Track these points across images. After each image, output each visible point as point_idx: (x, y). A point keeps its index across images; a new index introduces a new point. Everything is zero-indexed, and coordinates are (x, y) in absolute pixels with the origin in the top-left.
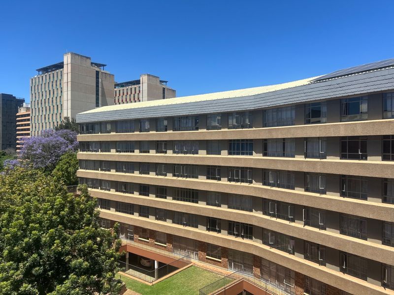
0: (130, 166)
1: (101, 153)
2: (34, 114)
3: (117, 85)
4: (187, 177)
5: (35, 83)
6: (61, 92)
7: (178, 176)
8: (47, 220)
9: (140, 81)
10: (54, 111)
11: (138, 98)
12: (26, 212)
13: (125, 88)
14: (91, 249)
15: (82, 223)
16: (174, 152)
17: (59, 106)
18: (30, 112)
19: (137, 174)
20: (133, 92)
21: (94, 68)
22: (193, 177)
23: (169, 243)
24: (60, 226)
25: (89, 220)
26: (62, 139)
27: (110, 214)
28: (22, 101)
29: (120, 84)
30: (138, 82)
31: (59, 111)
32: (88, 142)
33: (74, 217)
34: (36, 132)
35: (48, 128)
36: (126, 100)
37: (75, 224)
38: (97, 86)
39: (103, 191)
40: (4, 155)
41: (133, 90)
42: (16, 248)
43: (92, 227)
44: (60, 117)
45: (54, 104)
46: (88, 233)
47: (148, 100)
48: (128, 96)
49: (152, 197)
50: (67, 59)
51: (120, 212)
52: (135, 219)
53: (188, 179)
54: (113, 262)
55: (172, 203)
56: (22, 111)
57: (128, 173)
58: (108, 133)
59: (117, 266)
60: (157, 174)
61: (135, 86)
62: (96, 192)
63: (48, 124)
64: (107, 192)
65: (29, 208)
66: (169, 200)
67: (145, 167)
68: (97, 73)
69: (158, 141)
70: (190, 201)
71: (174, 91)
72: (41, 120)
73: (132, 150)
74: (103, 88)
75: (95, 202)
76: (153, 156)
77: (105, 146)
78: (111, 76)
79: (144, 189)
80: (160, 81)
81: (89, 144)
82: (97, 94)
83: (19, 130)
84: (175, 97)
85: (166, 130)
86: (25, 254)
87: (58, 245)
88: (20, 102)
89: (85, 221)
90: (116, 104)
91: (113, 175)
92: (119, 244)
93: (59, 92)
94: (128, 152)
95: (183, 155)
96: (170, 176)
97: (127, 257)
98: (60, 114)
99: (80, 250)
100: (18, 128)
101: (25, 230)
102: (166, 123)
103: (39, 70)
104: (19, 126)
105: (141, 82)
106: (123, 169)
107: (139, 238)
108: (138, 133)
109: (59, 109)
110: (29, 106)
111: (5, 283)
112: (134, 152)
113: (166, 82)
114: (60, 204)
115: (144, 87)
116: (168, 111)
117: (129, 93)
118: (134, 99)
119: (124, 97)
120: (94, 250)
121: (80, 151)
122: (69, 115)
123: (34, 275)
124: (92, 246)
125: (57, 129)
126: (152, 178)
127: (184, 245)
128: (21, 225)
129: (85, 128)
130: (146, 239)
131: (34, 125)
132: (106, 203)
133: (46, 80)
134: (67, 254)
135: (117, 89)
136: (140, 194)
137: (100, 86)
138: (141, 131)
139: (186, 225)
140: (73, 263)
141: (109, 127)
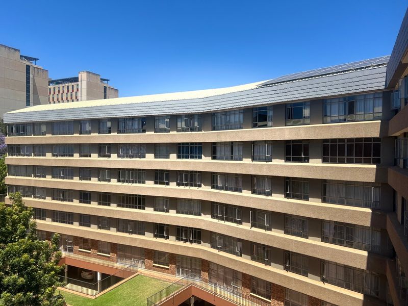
0: (69, 172)
1: (35, 157)
3: (51, 82)
4: (133, 182)
7: (123, 182)
9: (78, 78)
11: (76, 97)
13: (61, 86)
14: (27, 264)
15: (14, 236)
16: (119, 156)
19: (76, 180)
20: (70, 90)
21: (24, 62)
22: (140, 182)
23: (112, 253)
25: (24, 232)
27: (46, 224)
29: (55, 81)
30: (76, 80)
32: (19, 145)
33: (6, 229)
36: (62, 99)
37: (6, 237)
38: (28, 82)
39: (37, 200)
41: (70, 88)
43: (28, 240)
46: (24, 246)
47: (88, 99)
48: (65, 94)
49: (94, 205)
51: (57, 222)
52: (75, 229)
53: (134, 185)
55: (116, 211)
57: (66, 179)
58: (43, 135)
59: (57, 280)
60: (99, 180)
61: (73, 84)
62: (30, 201)
64: (41, 200)
66: (113, 207)
67: (85, 173)
68: (28, 67)
69: (100, 144)
70: (136, 208)
71: (116, 90)
73: (71, 154)
74: (34, 85)
75: (31, 211)
76: (95, 160)
77: (40, 149)
78: (45, 71)
79: (85, 197)
80: (101, 79)
81: (19, 148)
82: (28, 91)
84: (117, 97)
85: (110, 132)
89: (18, 232)
90: (50, 103)
91: (49, 181)
92: (59, 256)
94: (67, 156)
95: (128, 159)
96: (114, 182)
97: (66, 270)
99: (13, 266)
102: (109, 124)
105: (80, 80)
106: (60, 174)
107: (80, 249)
108: (78, 135)
112: (73, 156)
113: (108, 80)
115: (83, 84)
116: (112, 112)
118: (72, 98)
119: (60, 95)
120: (30, 265)
121: (9, 155)
124: (28, 260)
126: (94, 184)
127: (129, 254)
129: (14, 129)
130: (87, 250)
132: (41, 213)
135: (52, 86)
136: (81, 202)
137: (31, 82)
138: (81, 133)
139: (132, 233)
140: (6, 279)
141: (44, 128)
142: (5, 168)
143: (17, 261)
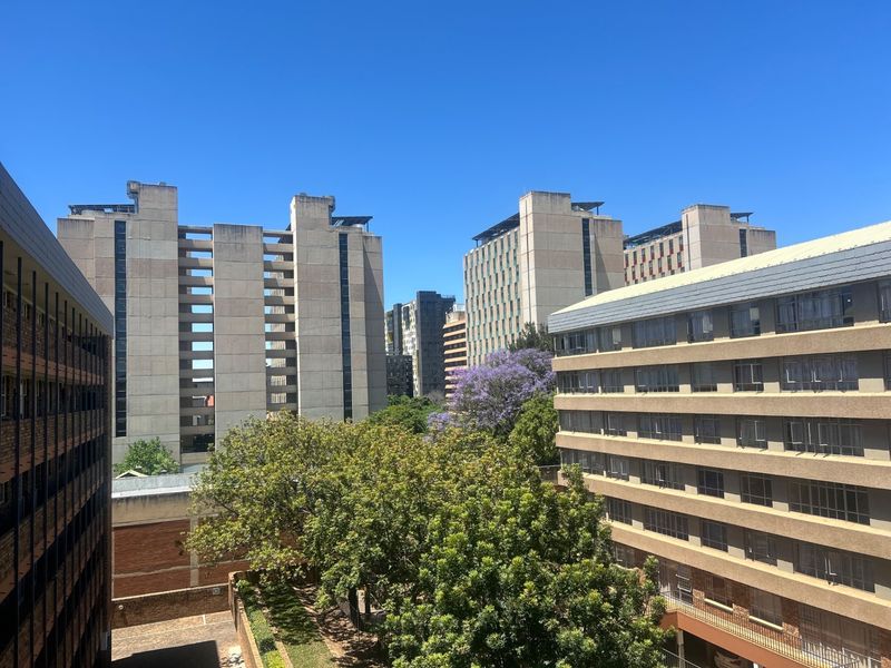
0: (672, 425)
1: (604, 395)
2: (472, 324)
3: (628, 242)
4: (827, 452)
5: (472, 263)
6: (518, 273)
7: (801, 449)
9: (680, 223)
10: (505, 313)
11: (680, 265)
13: (647, 246)
14: (598, 612)
15: (574, 550)
16: (785, 387)
17: (515, 303)
18: (465, 321)
19: (688, 442)
20: (667, 253)
21: (578, 214)
22: (847, 452)
23: (788, 623)
25: (589, 545)
26: (522, 370)
27: (631, 533)
28: (451, 301)
29: (635, 238)
30: (676, 227)
31: (515, 313)
32: (576, 371)
33: (559, 534)
34: (477, 357)
35: (496, 348)
36: (651, 272)
38: (587, 251)
39: (612, 480)
40: (426, 403)
41: (666, 246)
42: (455, 588)
44: (518, 324)
45: (506, 300)
46: (590, 574)
48: (656, 262)
49: (732, 501)
50: (526, 206)
51: (654, 530)
52: (691, 550)
53: (832, 458)
54: (648, 650)
55: (789, 519)
56: (452, 320)
57: (668, 439)
58: (616, 349)
59: (659, 659)
60: (740, 444)
61: (671, 237)
62: (599, 483)
63: (496, 340)
64: (621, 482)
66: (780, 510)
67: (708, 427)
68: (586, 222)
69: (737, 361)
70: (841, 517)
72: (485, 333)
73: (673, 385)
74: (598, 254)
75: (601, 504)
76: (727, 398)
77: (612, 379)
78: (615, 223)
79: (711, 480)
81: (577, 378)
82: (587, 268)
83: (449, 356)
85: (757, 333)
86: (472, 603)
87: (530, 592)
88: (448, 304)
90: (628, 284)
91: (632, 443)
92: (660, 607)
93: (514, 274)
94: (665, 390)
95: (811, 394)
96: (776, 450)
97: (681, 641)
98: (517, 317)
99: (574, 610)
100: (446, 352)
102: (754, 315)
103: (476, 239)
104: (448, 347)
105: (684, 226)
106: (653, 430)
107: (707, 600)
108: (686, 344)
109: (515, 308)
110: (464, 309)
111: (439, 655)
112: (677, 390)
114: (531, 504)
115: (693, 235)
116: (759, 286)
117: (657, 255)
118: (670, 268)
119: (646, 265)
120: (604, 615)
121: (560, 392)
122: (534, 319)
123: (488, 649)
124: (600, 605)
125: (512, 349)
126: (727, 453)
127: (834, 635)
128: (463, 544)
129: (566, 342)
130: (724, 604)
131: (472, 344)
132: (622, 509)
133: (489, 254)
135: (629, 251)
136: (701, 491)
137: (592, 249)
138: (691, 340)
139: (837, 581)
141: (617, 337)
142: (555, 417)
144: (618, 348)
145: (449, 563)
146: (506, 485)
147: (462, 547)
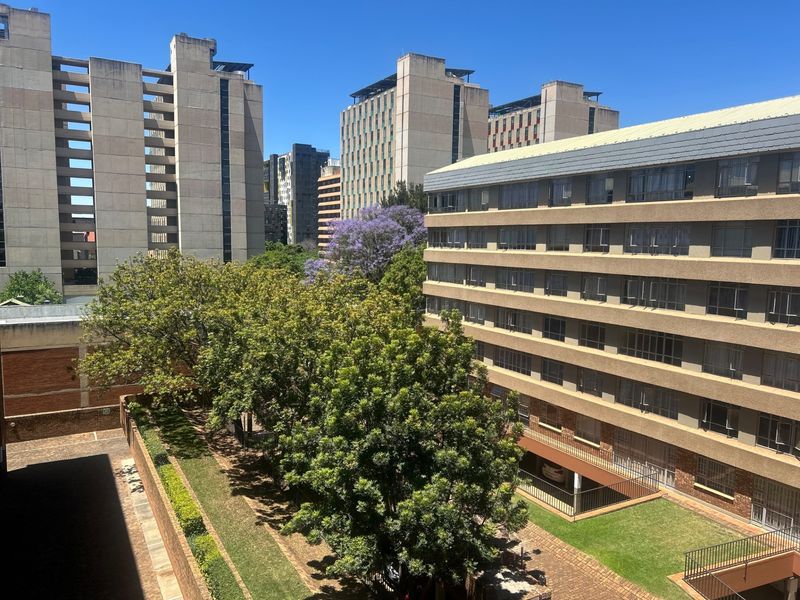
0: (525, 279)
1: (469, 250)
2: (347, 178)
3: (493, 111)
4: (655, 306)
5: (349, 119)
6: (392, 133)
7: (634, 303)
8: (396, 370)
9: (539, 97)
10: (378, 170)
11: (535, 136)
12: (362, 352)
13: (508, 117)
14: (473, 436)
15: (447, 383)
16: (627, 250)
17: (388, 161)
18: (340, 176)
19: (539, 294)
20: (525, 124)
21: (450, 80)
22: (671, 307)
23: (604, 442)
24: (417, 384)
25: (463, 378)
26: (393, 224)
28: (326, 156)
29: (499, 108)
30: (535, 101)
31: (388, 171)
32: (445, 228)
34: (350, 210)
35: (368, 203)
36: (510, 142)
37: (439, 384)
38: (456, 116)
39: (470, 324)
40: (299, 251)
41: (525, 118)
42: (347, 414)
43: (474, 394)
44: (389, 182)
45: (380, 158)
46: (468, 403)
47: (556, 139)
48: (514, 132)
49: (571, 344)
50: (403, 67)
51: (502, 366)
52: (533, 384)
53: (658, 311)
55: (615, 360)
56: (326, 174)
57: (521, 290)
58: (483, 210)
60: (583, 297)
61: (530, 110)
63: (368, 196)
64: (477, 326)
65: (367, 346)
66: (610, 353)
67: (557, 281)
68: (457, 88)
69: (589, 225)
70: (659, 360)
71: (615, 113)
72: (358, 189)
73: (530, 244)
74: (466, 120)
76: (576, 257)
77: (477, 236)
78: (483, 92)
79: (555, 327)
80: (585, 94)
81: (446, 233)
82: (455, 133)
83: (322, 208)
85: (610, 201)
87: (414, 418)
88: (322, 158)
90: (488, 151)
91: (490, 293)
92: (519, 431)
93: (388, 134)
94: (523, 248)
95: (648, 257)
96: (613, 303)
98: (389, 175)
100: (320, 204)
101: (360, 385)
102: (609, 184)
103: (354, 96)
104: (322, 200)
105: (543, 100)
106: (510, 282)
107: (541, 423)
108: (546, 208)
109: (388, 166)
110: (339, 164)
111: (327, 469)
112: (534, 248)
113: (597, 94)
114: (417, 343)
115: (549, 109)
116: (617, 157)
117: (517, 126)
118: (526, 138)
119: (506, 135)
121: (430, 246)
122: (405, 178)
123: (373, 465)
124: (474, 430)
125: (384, 205)
126: (572, 304)
127: (640, 452)
128: (355, 376)
129: (439, 201)
130: (554, 426)
131: (346, 198)
133: (366, 112)
134: (429, 437)
135: (492, 120)
136: (545, 336)
137: (461, 115)
138: (551, 205)
139: (648, 410)
140: (440, 454)
141: (485, 198)
142: (421, 268)
143: (458, 427)
144: (485, 208)
145: (342, 392)
146: (394, 327)
147: (354, 379)
